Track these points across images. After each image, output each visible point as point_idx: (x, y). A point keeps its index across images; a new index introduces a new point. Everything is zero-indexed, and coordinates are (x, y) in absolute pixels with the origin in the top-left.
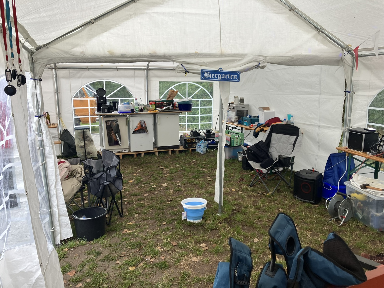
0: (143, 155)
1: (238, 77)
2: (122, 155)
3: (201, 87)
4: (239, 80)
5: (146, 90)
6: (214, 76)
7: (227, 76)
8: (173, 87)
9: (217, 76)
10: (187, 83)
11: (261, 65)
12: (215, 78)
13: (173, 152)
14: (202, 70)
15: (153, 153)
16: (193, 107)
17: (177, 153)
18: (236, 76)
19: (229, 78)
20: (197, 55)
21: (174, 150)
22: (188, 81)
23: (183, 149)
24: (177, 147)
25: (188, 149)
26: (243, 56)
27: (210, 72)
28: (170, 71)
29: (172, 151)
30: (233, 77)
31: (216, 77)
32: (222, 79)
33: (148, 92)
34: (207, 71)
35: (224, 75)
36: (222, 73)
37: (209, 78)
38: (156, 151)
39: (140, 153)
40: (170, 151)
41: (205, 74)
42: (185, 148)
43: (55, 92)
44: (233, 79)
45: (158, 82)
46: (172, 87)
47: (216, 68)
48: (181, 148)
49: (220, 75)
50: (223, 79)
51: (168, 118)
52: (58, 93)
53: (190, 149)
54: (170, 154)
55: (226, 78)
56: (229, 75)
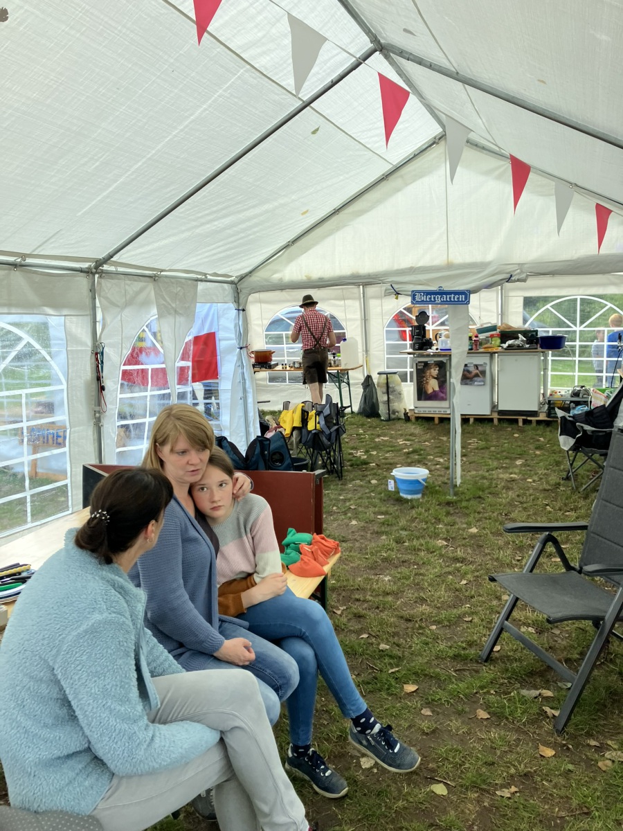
0: (472, 420)
1: (466, 298)
2: (439, 418)
3: (610, 305)
4: (469, 301)
5: (500, 313)
6: (430, 298)
7: (450, 298)
9: (434, 298)
10: (579, 298)
11: (513, 278)
12: (431, 301)
13: (525, 422)
14: (413, 291)
15: (491, 420)
16: (566, 343)
17: (534, 424)
18: (463, 296)
19: (452, 300)
20: (412, 270)
21: (529, 418)
22: (580, 294)
23: (547, 419)
24: (534, 414)
26: (483, 265)
27: (424, 293)
29: (523, 420)
30: (458, 298)
31: (433, 300)
32: (442, 301)
33: (503, 316)
34: (419, 292)
35: (445, 296)
36: (441, 293)
37: (423, 301)
38: (495, 416)
39: (467, 417)
40: (521, 419)
41: (417, 297)
42: (548, 417)
43: (362, 320)
44: (459, 301)
45: (521, 300)
46: (548, 306)
47: (434, 288)
48: (542, 417)
49: (439, 296)
50: (444, 301)
51: (516, 360)
52: (365, 320)
54: (521, 424)
55: (448, 300)
56: (453, 295)
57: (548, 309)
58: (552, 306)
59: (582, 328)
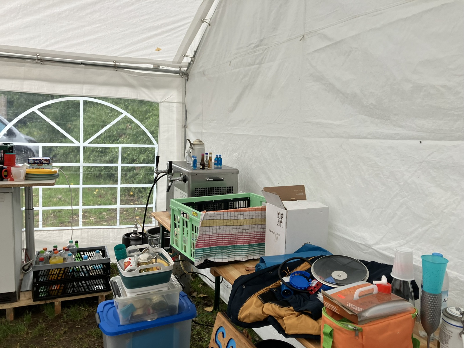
3: (125, 113)
8: (39, 109)
10: (82, 100)
22: (84, 94)
23: (31, 302)
24: (9, 297)
25: (48, 302)
28: (27, 64)
42: (35, 300)
46: (35, 109)
48: (24, 300)
53: (57, 302)
57: (34, 112)
58: (40, 109)
59: (87, 144)
